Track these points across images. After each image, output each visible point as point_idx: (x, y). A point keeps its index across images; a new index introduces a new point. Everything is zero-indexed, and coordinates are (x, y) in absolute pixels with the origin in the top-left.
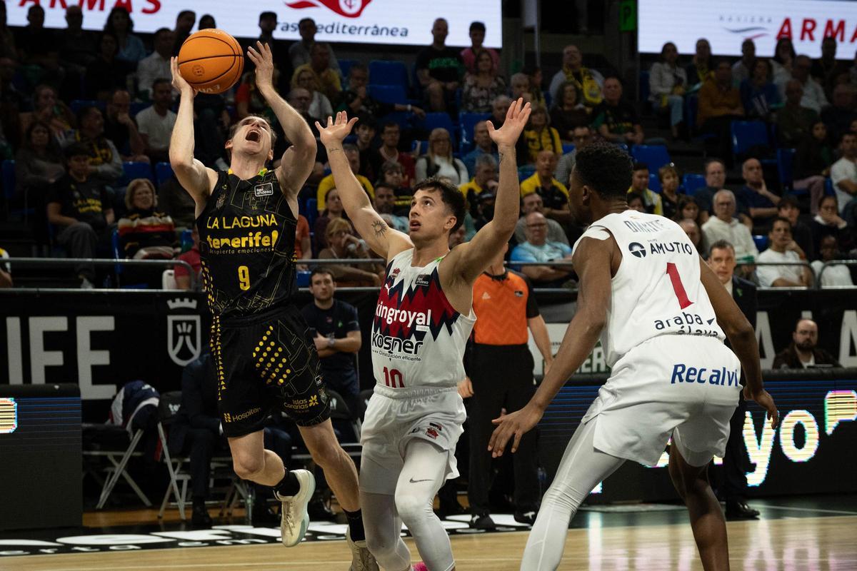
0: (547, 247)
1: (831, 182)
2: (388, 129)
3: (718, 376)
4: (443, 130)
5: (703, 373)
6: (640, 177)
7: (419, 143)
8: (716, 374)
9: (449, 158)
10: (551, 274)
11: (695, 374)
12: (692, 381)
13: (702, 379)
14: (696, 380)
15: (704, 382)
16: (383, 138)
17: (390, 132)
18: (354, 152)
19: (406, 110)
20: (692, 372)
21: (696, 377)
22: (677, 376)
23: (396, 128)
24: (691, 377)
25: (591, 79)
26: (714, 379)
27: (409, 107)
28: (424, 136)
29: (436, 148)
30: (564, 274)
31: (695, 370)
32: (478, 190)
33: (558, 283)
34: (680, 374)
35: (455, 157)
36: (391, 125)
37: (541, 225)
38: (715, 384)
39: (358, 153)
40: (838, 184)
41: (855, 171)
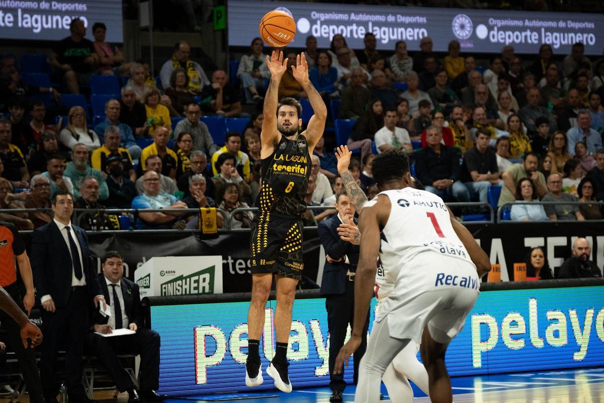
0: (160, 197)
1: (375, 146)
2: (36, 108)
3: (466, 281)
4: (79, 107)
5: (456, 279)
6: (233, 142)
7: (61, 119)
8: (464, 280)
9: (83, 128)
10: (163, 217)
11: (451, 279)
12: (449, 284)
13: (455, 283)
14: (452, 284)
15: (456, 285)
16: (32, 114)
17: (38, 110)
18: (7, 125)
19: (49, 92)
20: (449, 278)
21: (451, 282)
22: (439, 281)
23: (42, 107)
24: (449, 282)
25: (194, 70)
26: (463, 283)
27: (51, 89)
28: (65, 112)
29: (74, 121)
30: (173, 218)
31: (451, 277)
32: (108, 153)
33: (169, 225)
34: (441, 280)
35: (89, 128)
36: (39, 105)
37: (155, 179)
38: (463, 287)
39: (10, 125)
40: (379, 148)
41: (392, 138)
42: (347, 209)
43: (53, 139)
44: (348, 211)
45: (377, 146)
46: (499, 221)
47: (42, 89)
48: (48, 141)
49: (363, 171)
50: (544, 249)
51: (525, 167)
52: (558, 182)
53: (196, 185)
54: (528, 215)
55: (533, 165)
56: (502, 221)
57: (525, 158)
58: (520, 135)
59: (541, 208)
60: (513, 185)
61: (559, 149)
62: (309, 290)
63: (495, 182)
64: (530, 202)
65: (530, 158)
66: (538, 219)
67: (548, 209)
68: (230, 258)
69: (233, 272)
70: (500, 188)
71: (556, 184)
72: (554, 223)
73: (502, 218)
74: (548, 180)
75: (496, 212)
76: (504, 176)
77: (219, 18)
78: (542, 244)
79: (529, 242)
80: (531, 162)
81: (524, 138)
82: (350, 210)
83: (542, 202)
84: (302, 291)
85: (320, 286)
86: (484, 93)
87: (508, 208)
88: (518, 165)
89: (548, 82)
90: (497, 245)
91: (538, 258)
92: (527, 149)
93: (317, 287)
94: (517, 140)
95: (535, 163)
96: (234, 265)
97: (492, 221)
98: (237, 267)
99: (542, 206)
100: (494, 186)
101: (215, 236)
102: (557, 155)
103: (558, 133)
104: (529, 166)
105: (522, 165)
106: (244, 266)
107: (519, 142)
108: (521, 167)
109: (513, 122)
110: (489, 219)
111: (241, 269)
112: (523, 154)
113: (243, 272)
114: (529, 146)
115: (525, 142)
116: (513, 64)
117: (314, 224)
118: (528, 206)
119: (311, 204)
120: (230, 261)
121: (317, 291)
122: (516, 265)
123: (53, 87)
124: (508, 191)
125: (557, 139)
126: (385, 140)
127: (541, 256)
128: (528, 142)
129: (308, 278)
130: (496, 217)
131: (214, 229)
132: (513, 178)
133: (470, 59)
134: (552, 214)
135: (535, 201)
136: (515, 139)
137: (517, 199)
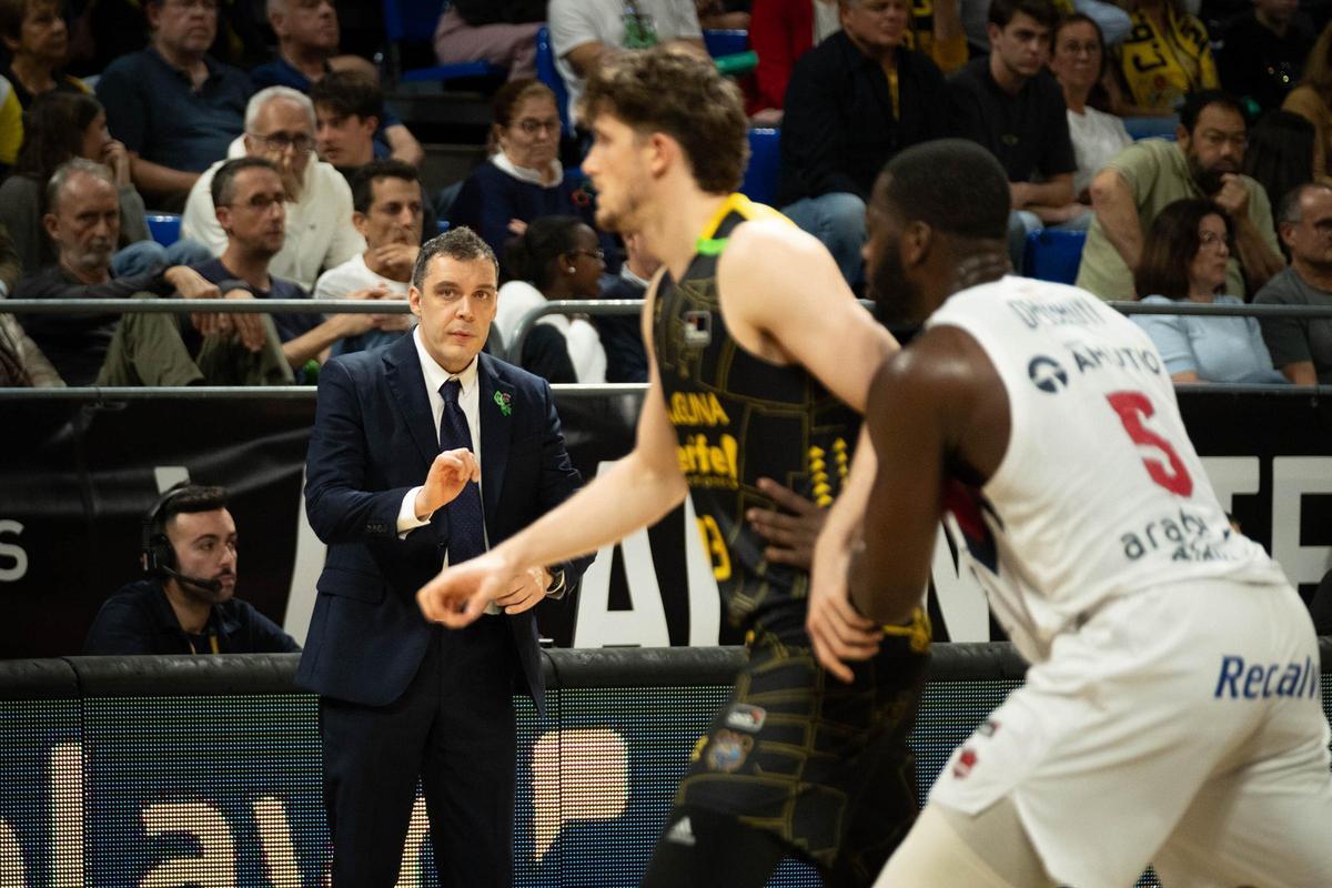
40: (567, 56)
41: (622, 18)
42: (454, 316)
44: (457, 325)
45: (559, 49)
49: (496, 152)
50: (1259, 505)
51: (1193, 159)
54: (1194, 358)
55: (1226, 149)
57: (1189, 117)
58: (1172, 17)
59: (1250, 329)
60: (1135, 232)
62: (249, 656)
63: (1060, 214)
65: (1214, 116)
66: (1233, 381)
67: (1281, 336)
70: (1079, 241)
72: (1303, 397)
76: (1099, 192)
78: (1251, 486)
80: (1219, 137)
81: (1187, 30)
82: (471, 320)
83: (1254, 306)
84: (219, 660)
85: (301, 641)
88: (1156, 145)
92: (1198, 78)
93: (287, 645)
94: (1159, 39)
95: (1234, 139)
99: (1253, 320)
100: (1054, 230)
104: (1208, 153)
105: (1177, 148)
107: (1164, 49)
108: (1171, 155)
112: (1181, 101)
114: (1207, 63)
115: (1189, 45)
117: (275, 376)
119: (266, 288)
121: (285, 660)
124: (1111, 253)
126: (592, 23)
128: (1202, 47)
129: (250, 608)
132: (1136, 199)
134: (1297, 358)
136: (1150, 36)
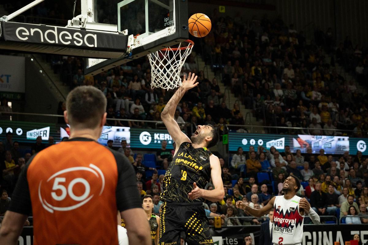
43: (157, 189)
46: (340, 224)
47: (150, 168)
48: (155, 189)
50: (360, 235)
52: (364, 207)
53: (213, 208)
54: (352, 221)
56: (341, 224)
58: (350, 188)
61: (366, 194)
64: (354, 216)
65: (350, 197)
68: (226, 238)
69: (228, 244)
71: (363, 208)
73: (341, 222)
74: (360, 207)
75: (338, 220)
77: (225, 139)
79: (353, 233)
86: (335, 170)
87: (344, 218)
89: (363, 166)
90: (339, 234)
91: (357, 238)
96: (228, 241)
97: (337, 224)
98: (230, 242)
101: (220, 229)
102: (365, 197)
103: (365, 187)
104: (349, 201)
106: (232, 241)
109: (347, 182)
110: (336, 223)
111: (231, 243)
113: (232, 244)
116: (349, 159)
118: (353, 218)
120: (227, 239)
122: (346, 242)
123: (154, 168)
125: (365, 190)
127: (358, 238)
130: (338, 222)
131: (220, 226)
133: (330, 157)
135: (356, 216)
137: (348, 214)
